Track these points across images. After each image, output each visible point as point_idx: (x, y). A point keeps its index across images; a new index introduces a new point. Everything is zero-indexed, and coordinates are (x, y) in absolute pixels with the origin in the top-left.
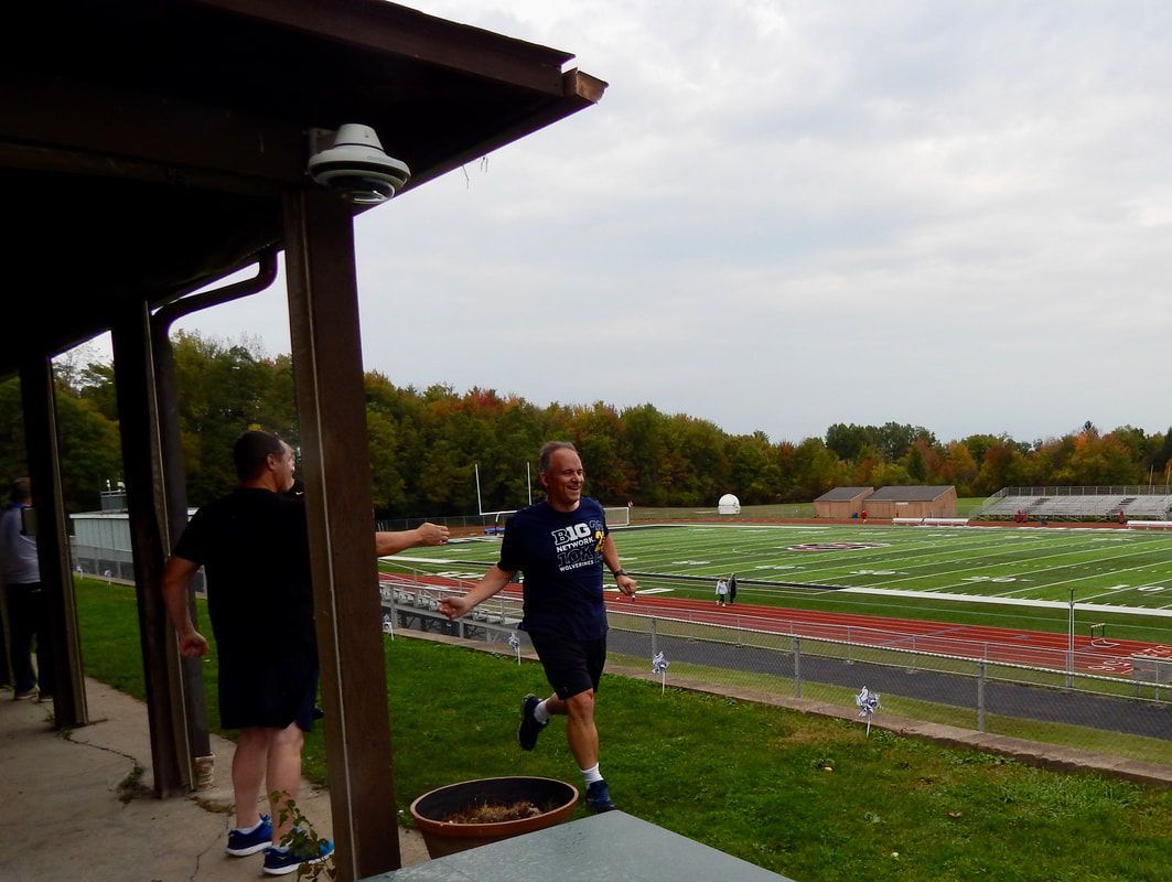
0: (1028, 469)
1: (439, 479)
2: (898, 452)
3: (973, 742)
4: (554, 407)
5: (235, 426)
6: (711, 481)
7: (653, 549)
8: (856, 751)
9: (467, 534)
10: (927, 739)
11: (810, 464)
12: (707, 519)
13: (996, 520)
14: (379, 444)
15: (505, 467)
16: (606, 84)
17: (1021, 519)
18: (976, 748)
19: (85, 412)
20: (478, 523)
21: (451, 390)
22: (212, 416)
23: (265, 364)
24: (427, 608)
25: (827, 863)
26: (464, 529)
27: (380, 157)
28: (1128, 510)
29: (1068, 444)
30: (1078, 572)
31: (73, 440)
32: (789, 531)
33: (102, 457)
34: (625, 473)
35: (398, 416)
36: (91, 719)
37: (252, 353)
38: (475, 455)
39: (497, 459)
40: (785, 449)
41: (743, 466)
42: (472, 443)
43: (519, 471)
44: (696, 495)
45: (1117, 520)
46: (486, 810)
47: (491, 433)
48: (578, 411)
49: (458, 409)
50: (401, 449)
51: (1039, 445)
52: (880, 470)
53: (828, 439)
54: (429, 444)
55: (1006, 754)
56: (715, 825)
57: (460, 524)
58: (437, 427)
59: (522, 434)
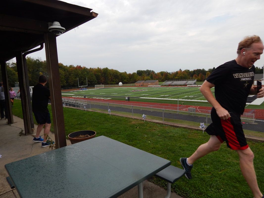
0: (170, 77)
1: (72, 81)
2: (149, 75)
3: (162, 123)
4: (91, 68)
5: (37, 73)
6: (117, 80)
7: (108, 92)
8: (142, 125)
9: (77, 90)
10: (154, 123)
11: (134, 77)
12: (117, 87)
13: (165, 85)
14: (61, 75)
15: (83, 78)
16: (98, 14)
17: (169, 85)
18: (162, 124)
19: (12, 71)
20: (78, 88)
21: (73, 66)
22: (33, 71)
23: (42, 62)
24: (70, 102)
25: (138, 143)
27: (60, 27)
28: (187, 83)
29: (177, 73)
30: (179, 94)
31: (10, 75)
32: (131, 88)
33: (15, 78)
34: (103, 79)
35: (65, 70)
36: (14, 122)
37: (40, 60)
38: (78, 77)
39: (81, 77)
40: (130, 74)
41: (123, 77)
42: (77, 74)
43: (85, 79)
44: (115, 83)
45: (185, 85)
46: (81, 136)
47: (80, 73)
48: (95, 69)
49: (75, 69)
50: (65, 76)
51: (172, 73)
52: (146, 78)
53: (137, 72)
54: (70, 75)
55: (168, 125)
56: (120, 137)
57: (75, 88)
58: (71, 72)
59: (86, 73)
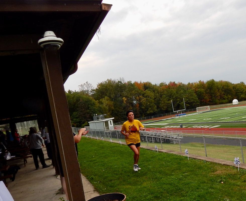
1: (164, 105)
4: (189, 84)
6: (230, 96)
7: (215, 115)
9: (171, 117)
12: (230, 106)
14: (150, 98)
15: (179, 100)
20: (174, 114)
21: (165, 83)
22: (116, 97)
23: (125, 84)
26: (171, 116)
31: (90, 106)
33: (95, 109)
34: (208, 97)
35: (154, 91)
37: (122, 82)
38: (171, 98)
39: (177, 98)
41: (238, 91)
42: (171, 95)
43: (182, 100)
44: (226, 101)
47: (175, 92)
48: (195, 83)
49: (167, 87)
50: (155, 99)
54: (161, 96)
57: (170, 115)
58: (163, 92)
59: (182, 91)
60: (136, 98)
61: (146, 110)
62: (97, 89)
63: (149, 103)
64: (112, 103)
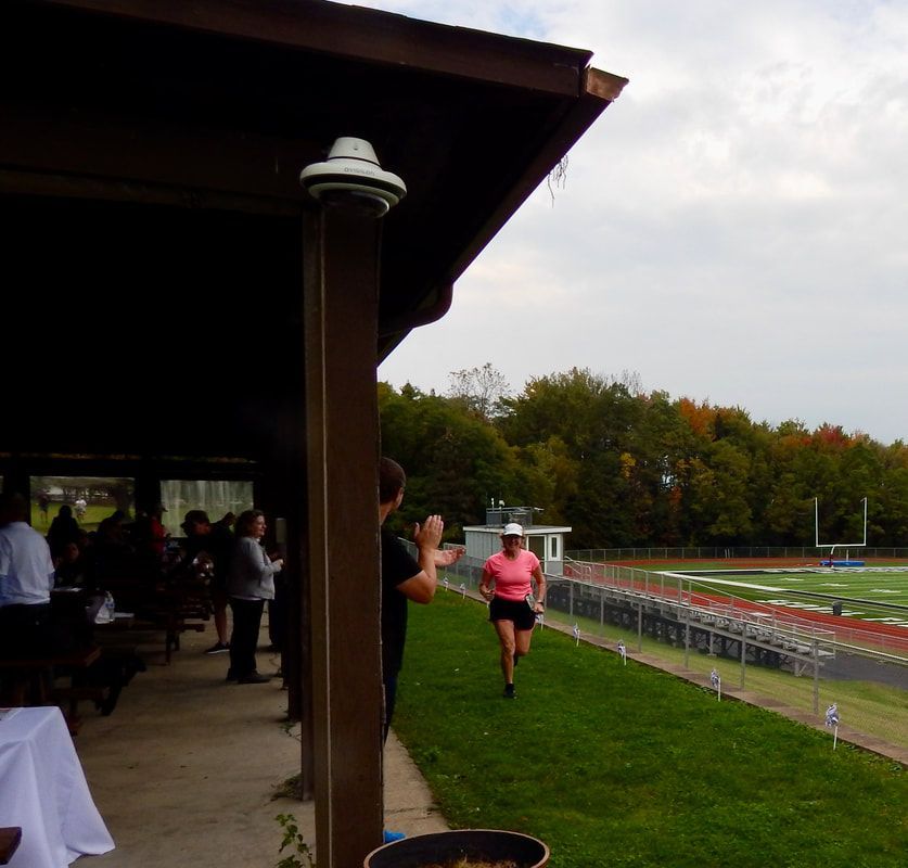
1: (783, 510)
4: (898, 444)
5: (610, 455)
9: (803, 565)
14: (732, 475)
15: (845, 501)
20: (814, 554)
21: (802, 426)
22: (594, 445)
23: (641, 399)
26: (804, 559)
31: (480, 462)
35: (752, 450)
37: (630, 391)
38: (817, 489)
39: (839, 493)
42: (817, 477)
47: (835, 467)
49: (808, 443)
50: (751, 480)
54: (777, 475)
57: (799, 555)
58: (785, 461)
59: (864, 470)
60: (673, 464)
61: (707, 518)
62: (522, 401)
63: (722, 495)
64: (573, 467)
